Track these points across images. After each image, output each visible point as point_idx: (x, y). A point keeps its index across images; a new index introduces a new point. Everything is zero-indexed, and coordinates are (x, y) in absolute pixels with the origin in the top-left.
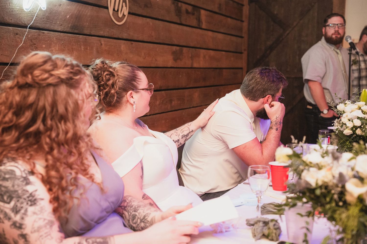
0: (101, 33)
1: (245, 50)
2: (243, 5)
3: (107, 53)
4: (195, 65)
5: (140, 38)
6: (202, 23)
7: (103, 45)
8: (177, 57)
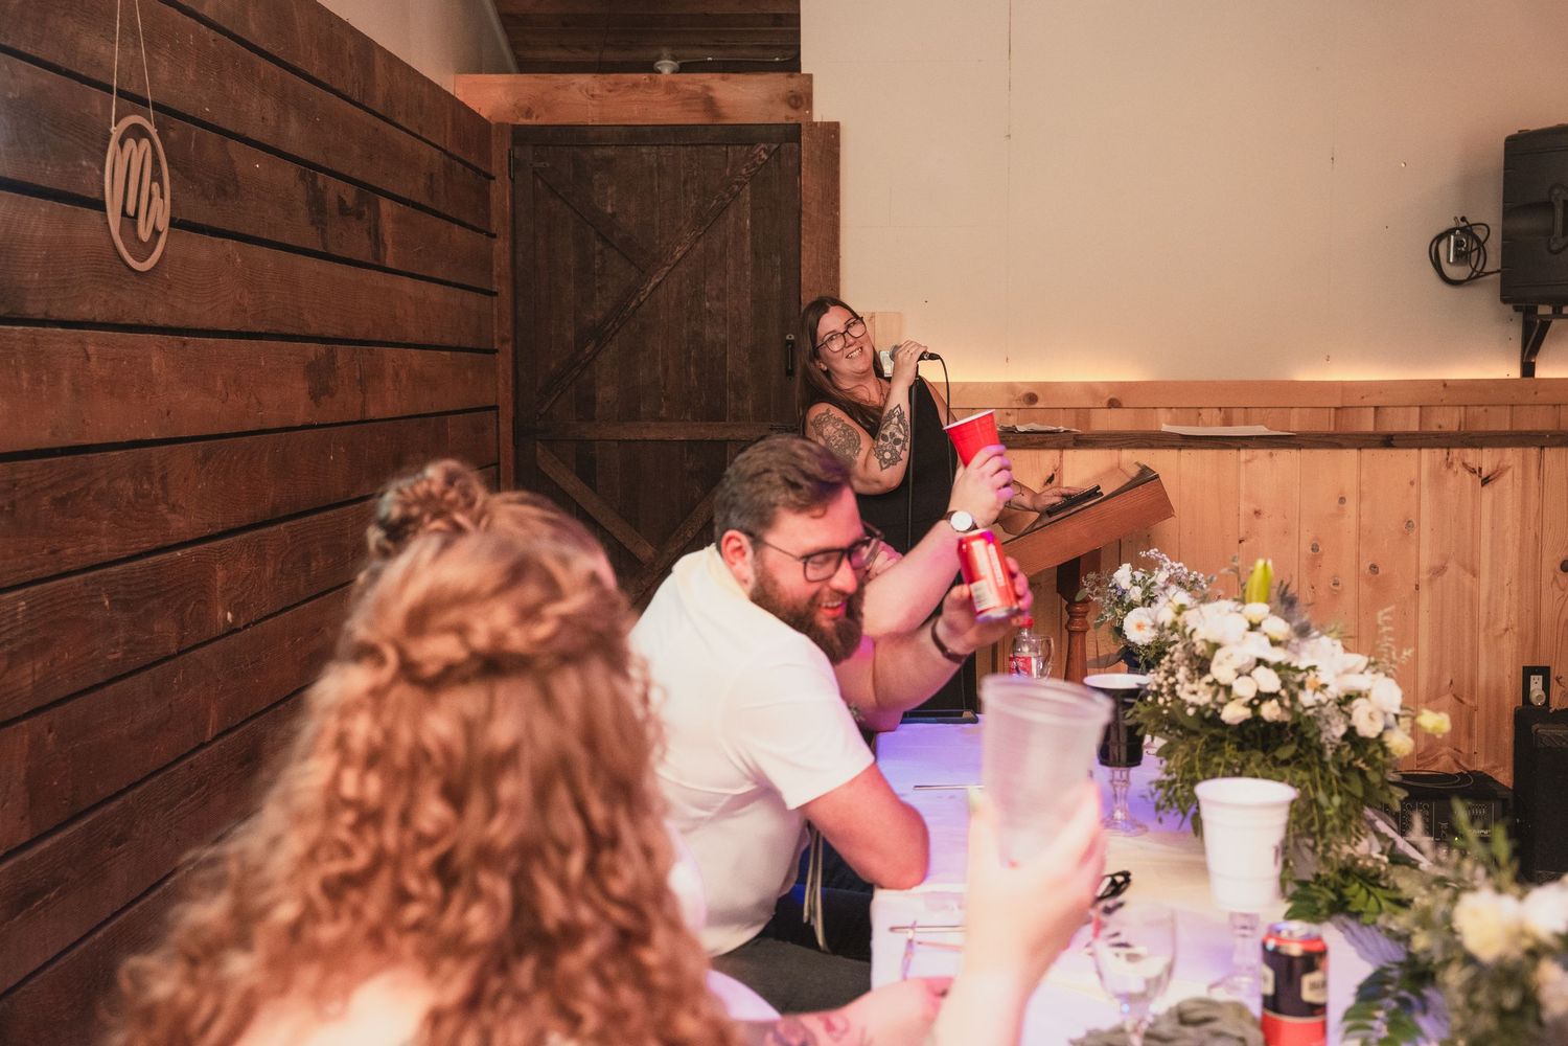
0: (84, 311)
1: (503, 341)
2: (491, 178)
3: (106, 390)
4: (373, 412)
5: (207, 323)
6: (386, 249)
7: (94, 359)
8: (321, 382)
